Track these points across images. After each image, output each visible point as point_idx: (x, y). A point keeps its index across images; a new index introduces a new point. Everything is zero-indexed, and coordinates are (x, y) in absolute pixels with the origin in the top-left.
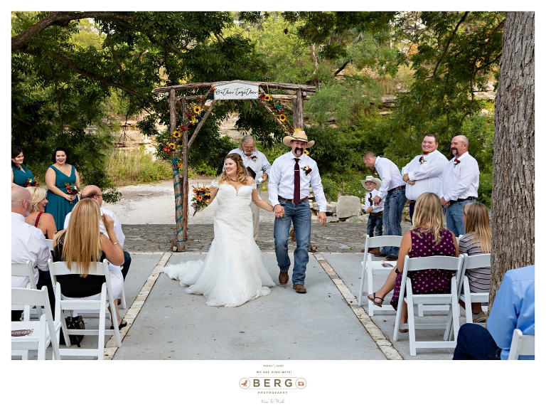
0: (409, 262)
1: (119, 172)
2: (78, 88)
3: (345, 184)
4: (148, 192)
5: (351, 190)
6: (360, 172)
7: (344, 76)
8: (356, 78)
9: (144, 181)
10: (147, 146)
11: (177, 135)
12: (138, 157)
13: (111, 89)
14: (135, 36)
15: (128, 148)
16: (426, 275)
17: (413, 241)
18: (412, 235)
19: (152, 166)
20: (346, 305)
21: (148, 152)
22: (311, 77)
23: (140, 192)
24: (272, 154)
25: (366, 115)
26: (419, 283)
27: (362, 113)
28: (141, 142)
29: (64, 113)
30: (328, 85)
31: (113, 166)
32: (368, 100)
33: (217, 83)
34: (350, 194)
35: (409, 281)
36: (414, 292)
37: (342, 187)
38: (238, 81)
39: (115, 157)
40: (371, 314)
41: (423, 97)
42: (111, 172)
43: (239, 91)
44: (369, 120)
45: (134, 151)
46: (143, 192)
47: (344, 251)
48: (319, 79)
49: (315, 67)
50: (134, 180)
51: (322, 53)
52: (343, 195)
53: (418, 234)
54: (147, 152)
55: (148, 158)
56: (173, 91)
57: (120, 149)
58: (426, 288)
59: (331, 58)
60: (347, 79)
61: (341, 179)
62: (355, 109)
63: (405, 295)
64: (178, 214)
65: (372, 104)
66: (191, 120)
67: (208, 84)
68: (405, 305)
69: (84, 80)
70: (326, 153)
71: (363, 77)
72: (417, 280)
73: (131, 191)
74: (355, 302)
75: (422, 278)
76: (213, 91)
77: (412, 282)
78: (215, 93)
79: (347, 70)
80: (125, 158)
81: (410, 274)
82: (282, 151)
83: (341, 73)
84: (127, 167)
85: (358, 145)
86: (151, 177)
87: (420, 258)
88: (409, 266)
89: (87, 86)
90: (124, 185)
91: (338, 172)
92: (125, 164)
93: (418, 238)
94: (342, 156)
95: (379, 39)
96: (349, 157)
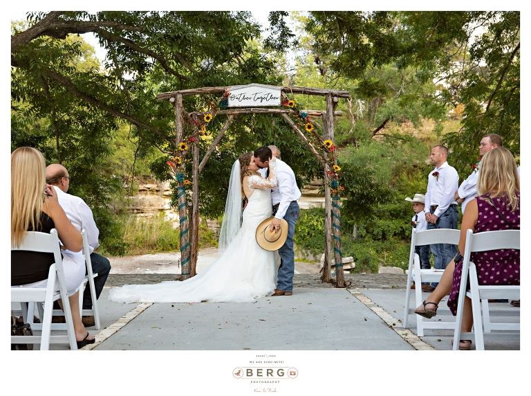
0: (473, 240)
1: (136, 240)
2: (81, 120)
3: (386, 254)
4: (167, 261)
5: (394, 261)
6: (403, 242)
7: (384, 135)
8: (397, 137)
9: (163, 250)
10: (167, 212)
11: (183, 147)
12: (157, 223)
13: (119, 121)
14: (146, 64)
15: (146, 215)
16: (496, 258)
17: (480, 209)
18: (479, 201)
19: (172, 234)
20: (388, 327)
21: (169, 219)
22: (347, 135)
23: (159, 261)
24: (304, 221)
25: (409, 178)
26: (487, 269)
27: (404, 176)
28: (160, 208)
29: (63, 149)
30: (366, 144)
31: (129, 234)
32: (411, 160)
33: (232, 87)
34: (392, 266)
35: (473, 267)
36: (480, 283)
37: (383, 258)
38: (257, 84)
39: (133, 224)
40: (420, 333)
41: (475, 136)
42: (126, 240)
43: (258, 96)
44: (412, 184)
45: (153, 217)
46: (162, 261)
47: (384, 288)
48: (356, 137)
49: (351, 124)
50: (152, 248)
51: (358, 89)
52: (384, 266)
53: (487, 200)
54: (167, 219)
55: (169, 224)
56: (179, 97)
57: (138, 215)
58: (496, 277)
59: (369, 96)
60: (387, 139)
61: (382, 248)
62: (397, 172)
63: (468, 288)
64: (183, 241)
65: (415, 166)
66: (200, 129)
67: (220, 88)
68: (468, 301)
69: (85, 109)
70: (363, 193)
71: (406, 136)
72: (484, 265)
73: (148, 260)
74: (398, 325)
75: (491, 262)
76: (227, 96)
77: (478, 269)
78: (229, 99)
79: (387, 130)
80: (142, 225)
81: (475, 257)
82: (316, 218)
83: (380, 132)
84: (145, 234)
85: (400, 211)
86: (171, 245)
87: (488, 232)
88: (472, 245)
89: (90, 117)
90: (141, 254)
91: (378, 216)
92: (143, 231)
93: (488, 205)
94: (382, 196)
95: (423, 78)
96: (390, 197)
